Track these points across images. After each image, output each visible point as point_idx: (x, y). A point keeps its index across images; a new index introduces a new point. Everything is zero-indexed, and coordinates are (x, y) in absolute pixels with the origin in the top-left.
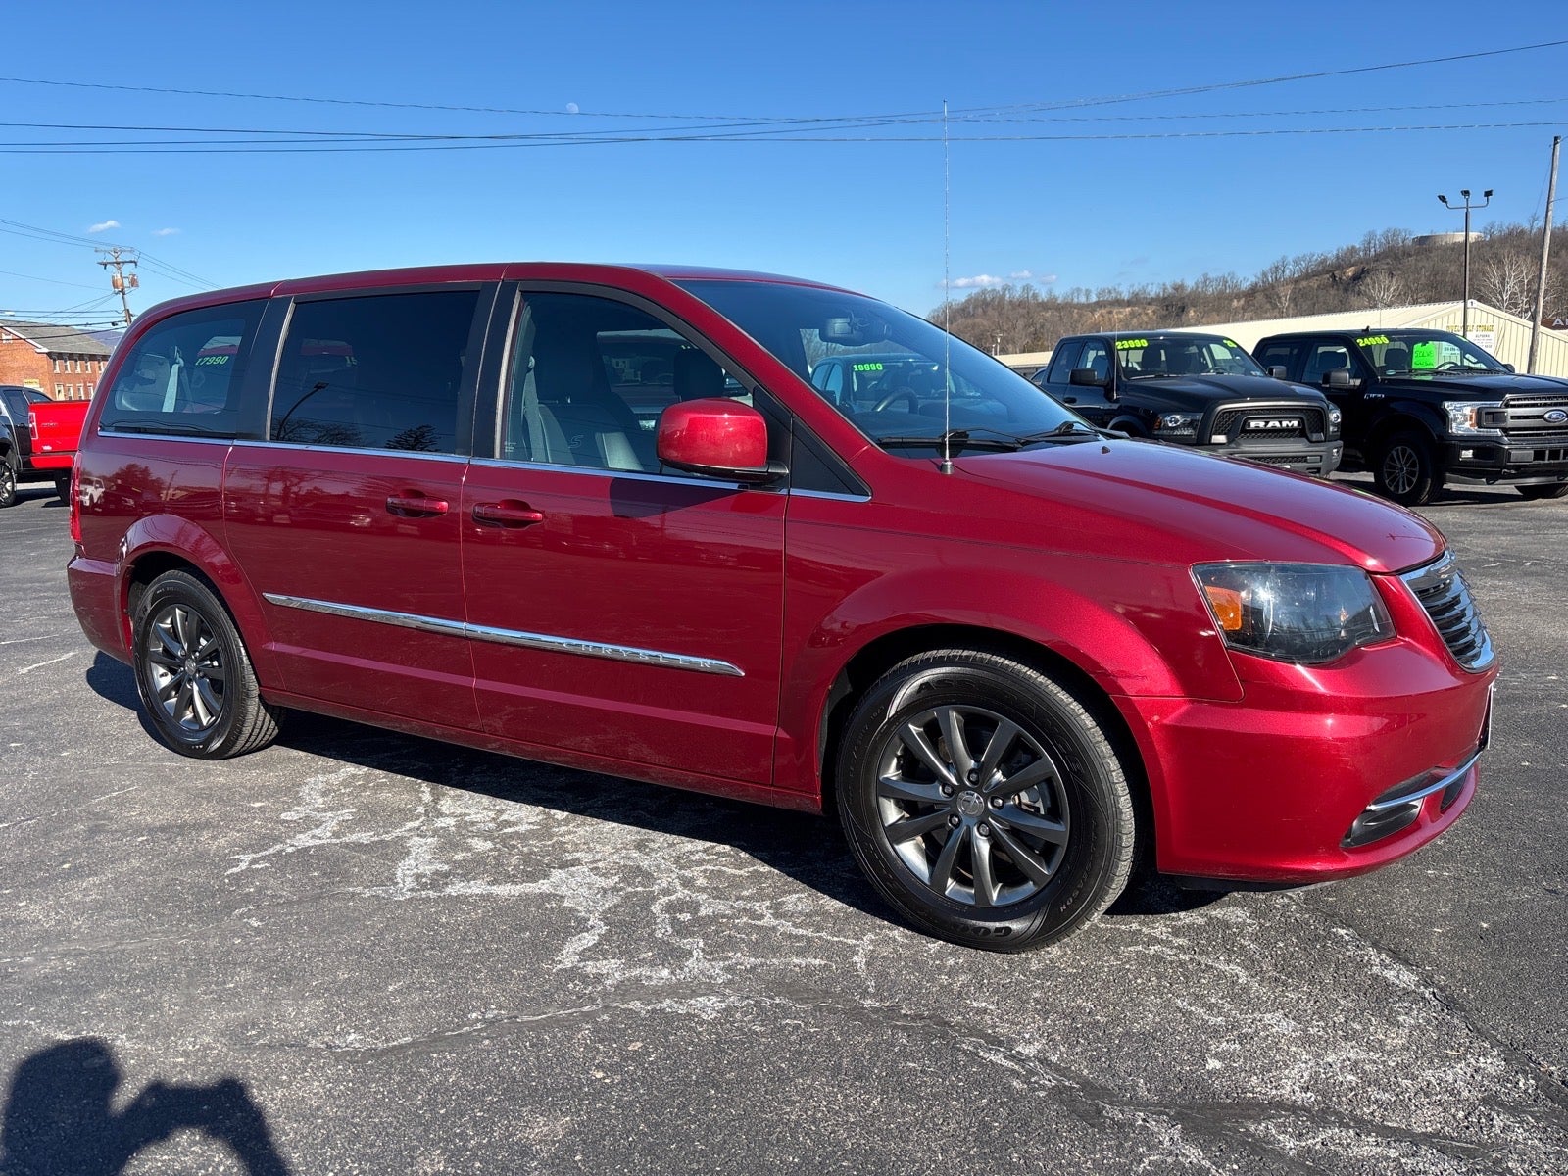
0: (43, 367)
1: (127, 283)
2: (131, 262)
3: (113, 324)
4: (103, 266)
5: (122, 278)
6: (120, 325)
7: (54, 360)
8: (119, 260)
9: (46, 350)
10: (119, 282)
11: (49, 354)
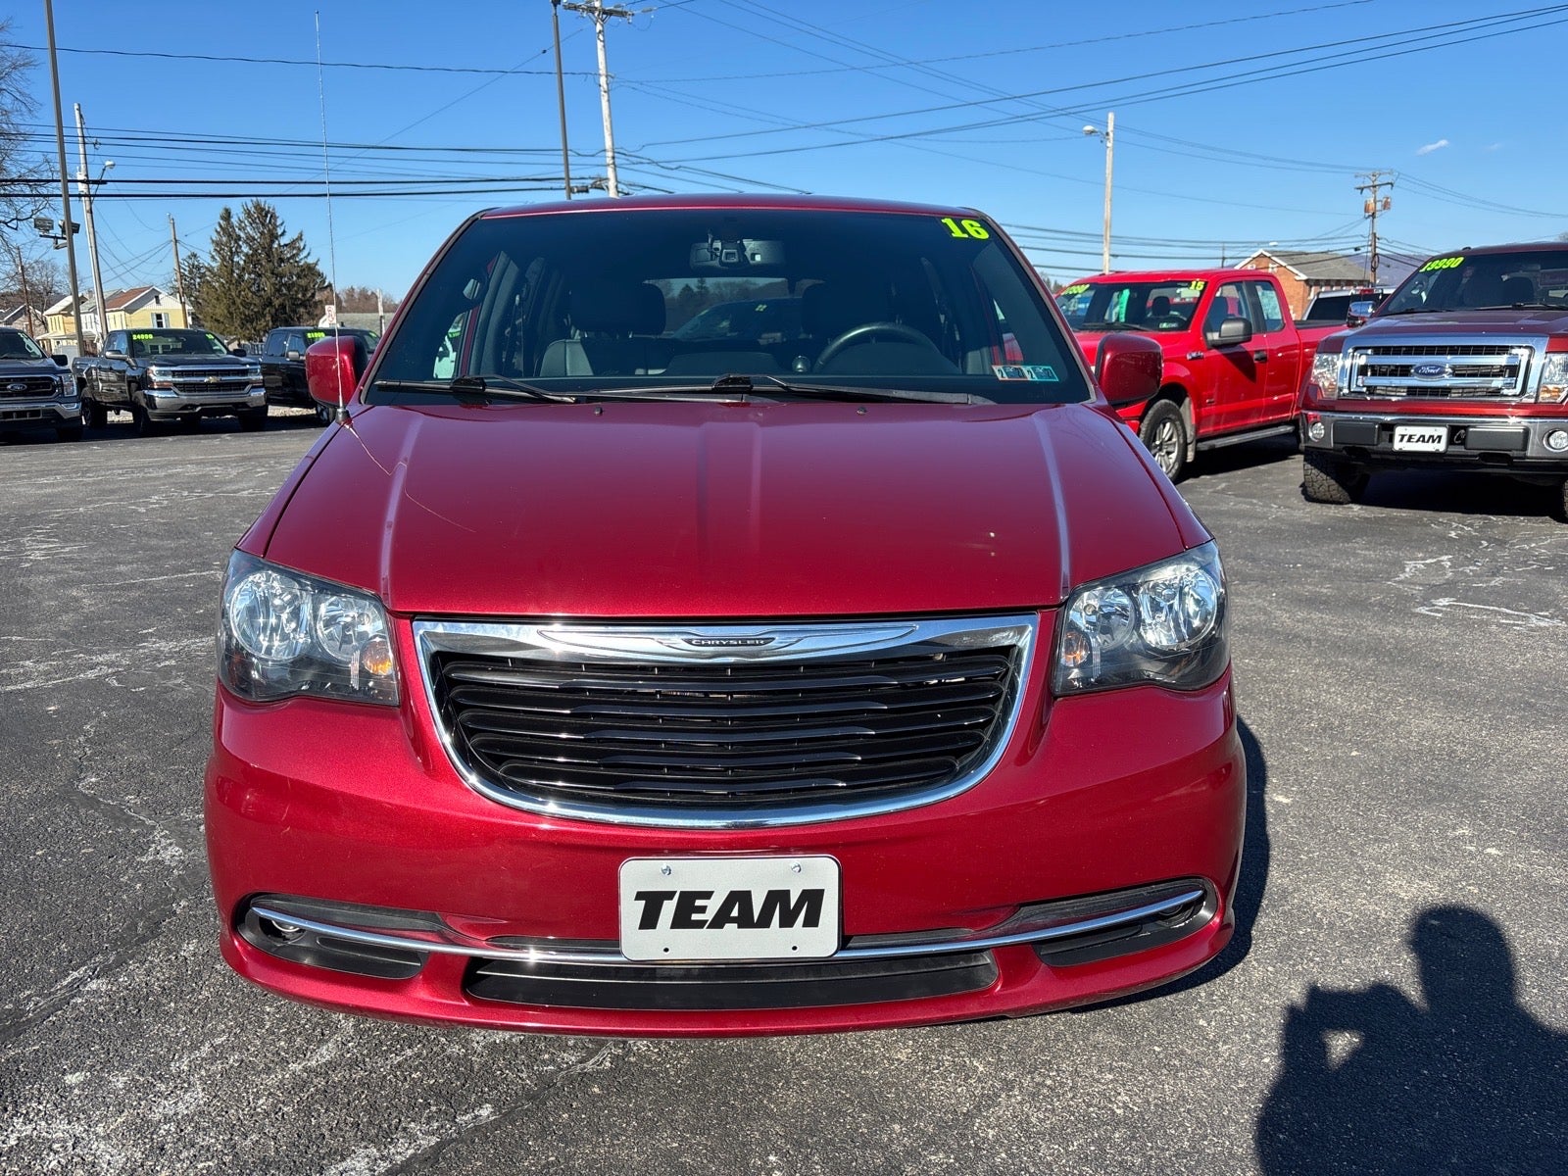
0: (1298, 294)
1: (1379, 206)
2: (1388, 184)
3: (1356, 249)
4: (1360, 191)
5: (1375, 202)
6: (1363, 250)
7: (1311, 287)
8: (1376, 183)
9: (1304, 277)
10: (1372, 206)
11: (1307, 282)
